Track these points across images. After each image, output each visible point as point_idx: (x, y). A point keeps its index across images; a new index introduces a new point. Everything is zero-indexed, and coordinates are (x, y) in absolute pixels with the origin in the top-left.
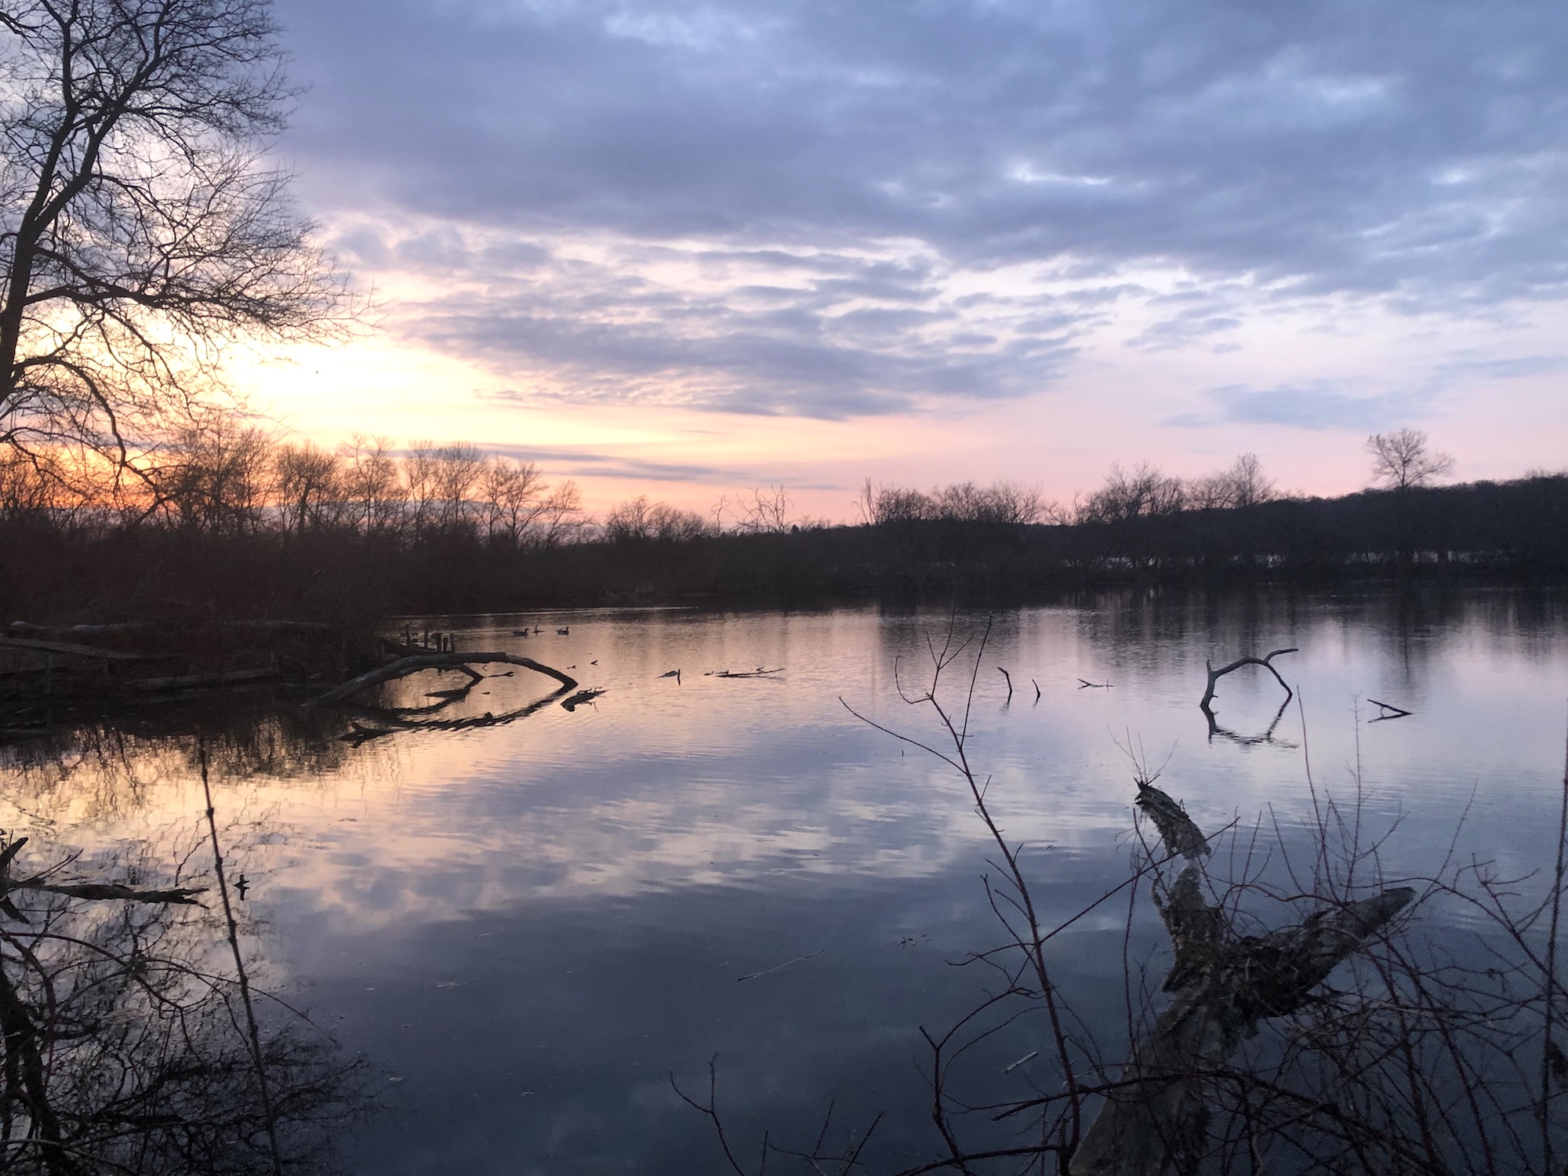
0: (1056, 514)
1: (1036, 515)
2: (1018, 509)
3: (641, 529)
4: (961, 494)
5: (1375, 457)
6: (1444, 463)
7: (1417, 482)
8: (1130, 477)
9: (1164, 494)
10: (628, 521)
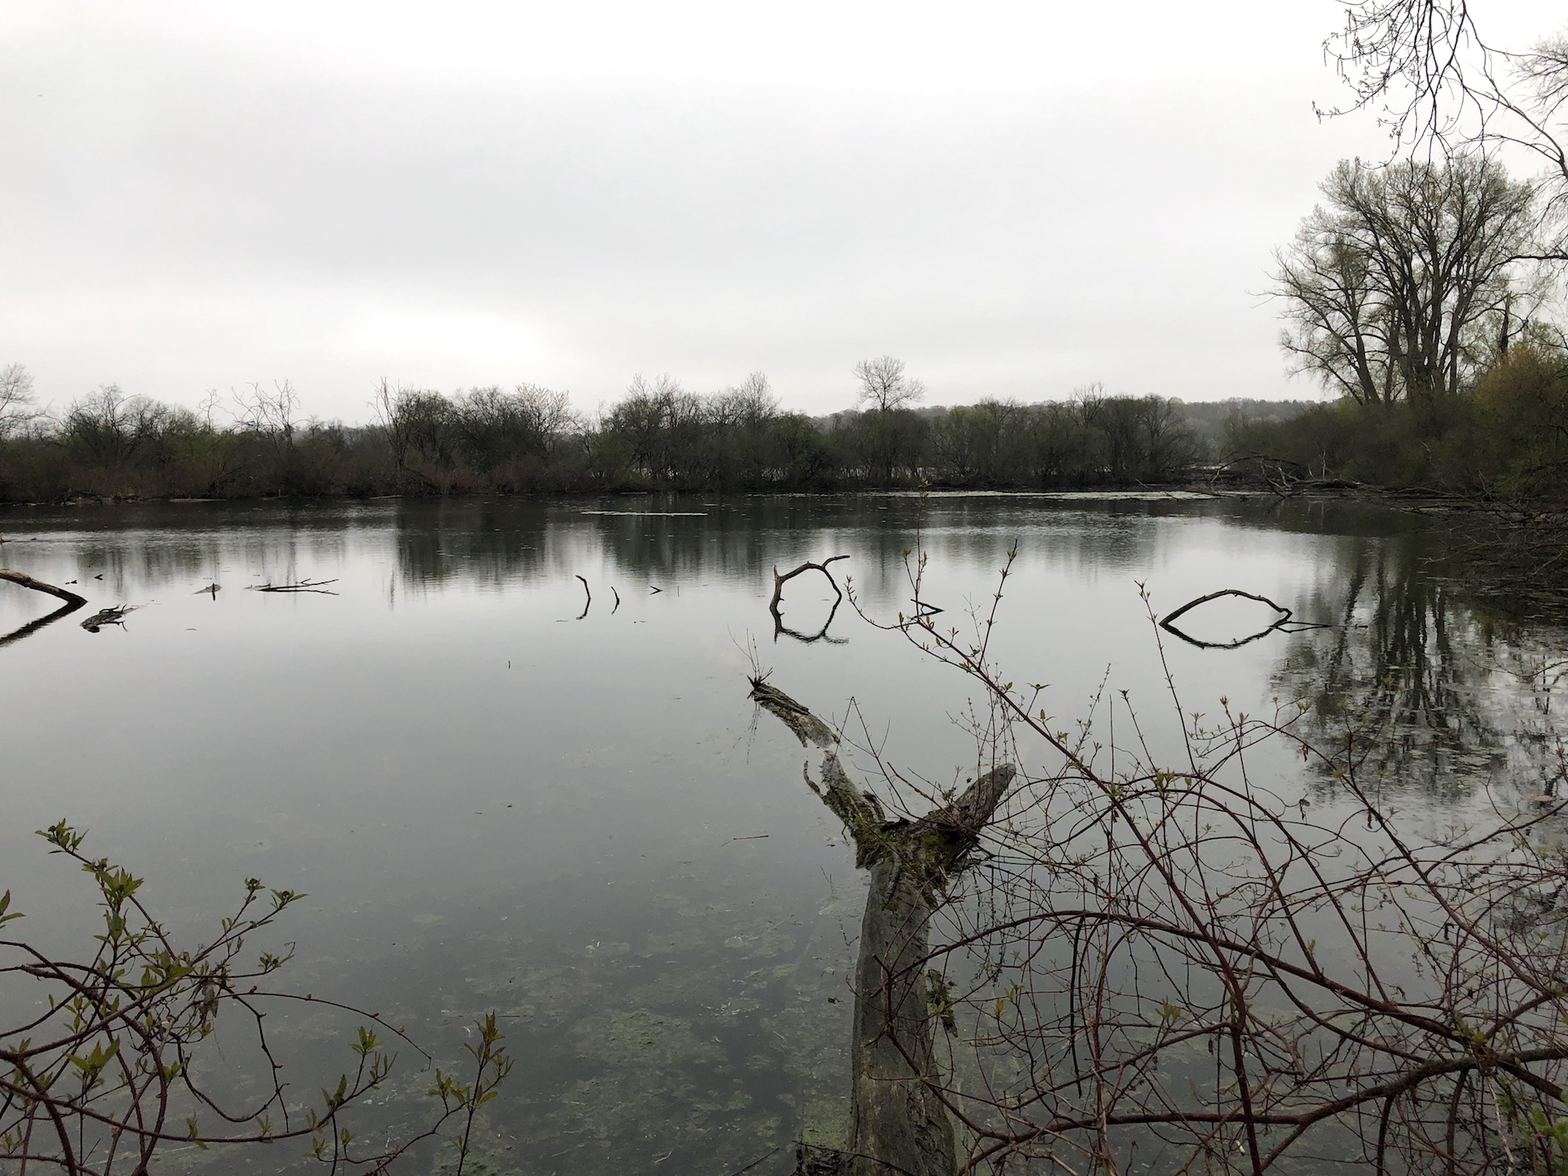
0: (580, 425)
1: (562, 424)
2: (542, 417)
3: (114, 425)
4: (485, 398)
5: (861, 383)
6: (916, 390)
7: (894, 407)
8: (652, 390)
9: (683, 409)
10: (95, 414)
